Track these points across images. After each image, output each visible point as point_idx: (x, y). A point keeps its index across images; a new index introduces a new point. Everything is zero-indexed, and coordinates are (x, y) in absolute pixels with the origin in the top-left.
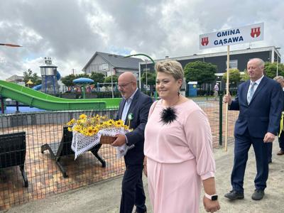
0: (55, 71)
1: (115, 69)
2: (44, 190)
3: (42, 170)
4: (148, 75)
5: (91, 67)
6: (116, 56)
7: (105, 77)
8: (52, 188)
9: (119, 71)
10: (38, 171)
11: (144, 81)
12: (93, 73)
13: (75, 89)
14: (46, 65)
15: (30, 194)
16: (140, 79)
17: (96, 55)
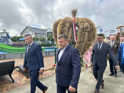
0: (8, 35)
2: (21, 83)
3: (17, 76)
4: (51, 37)
5: (24, 33)
6: (36, 28)
8: (24, 82)
9: (37, 35)
10: (16, 77)
11: (49, 39)
13: (17, 43)
14: (3, 32)
15: (16, 85)
16: (47, 39)
17: (27, 27)
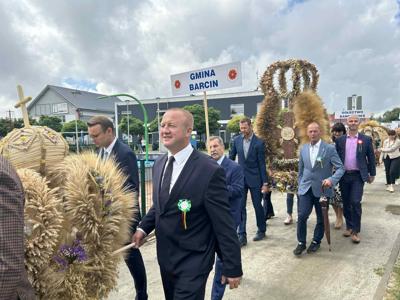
1: (77, 111)
4: (130, 121)
7: (62, 123)
9: (85, 114)
11: (123, 129)
12: (43, 117)
16: (117, 127)
17: (48, 89)
